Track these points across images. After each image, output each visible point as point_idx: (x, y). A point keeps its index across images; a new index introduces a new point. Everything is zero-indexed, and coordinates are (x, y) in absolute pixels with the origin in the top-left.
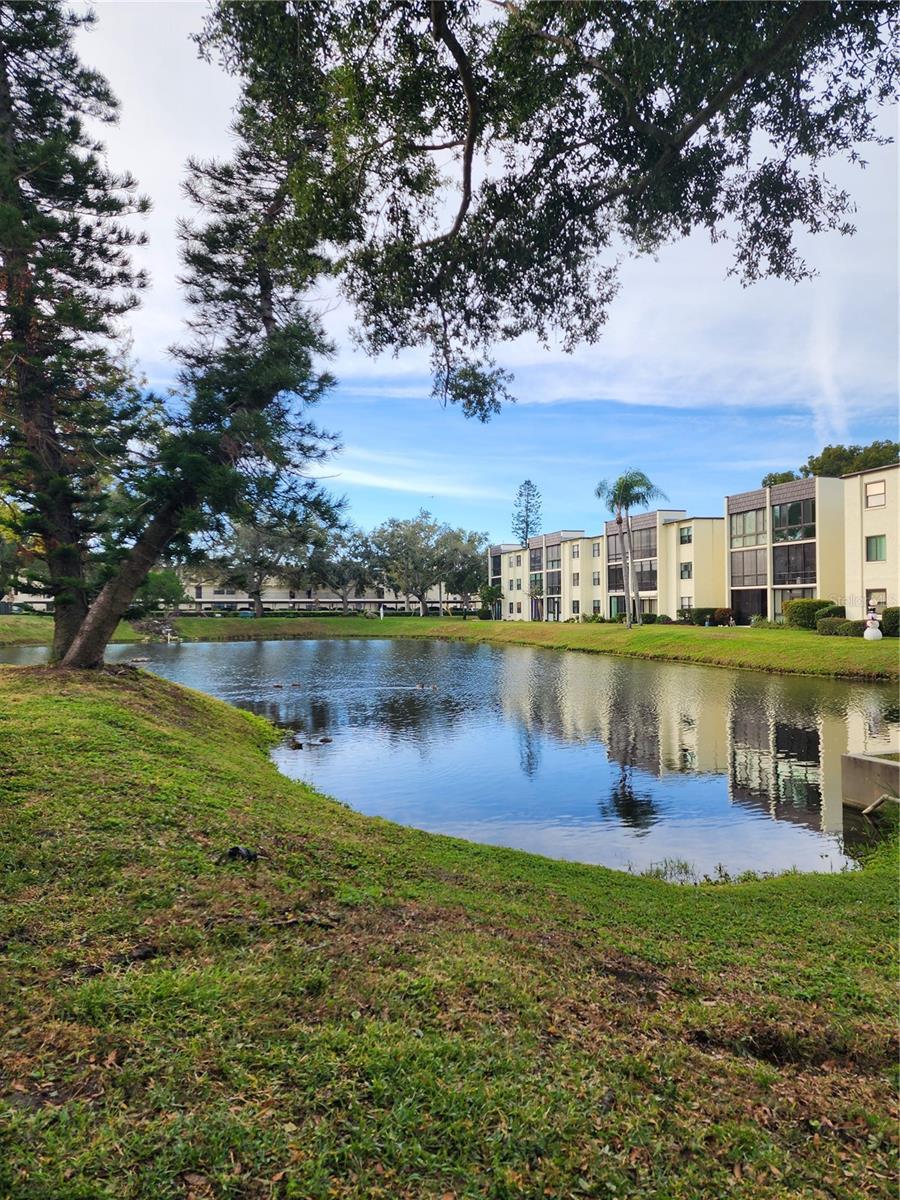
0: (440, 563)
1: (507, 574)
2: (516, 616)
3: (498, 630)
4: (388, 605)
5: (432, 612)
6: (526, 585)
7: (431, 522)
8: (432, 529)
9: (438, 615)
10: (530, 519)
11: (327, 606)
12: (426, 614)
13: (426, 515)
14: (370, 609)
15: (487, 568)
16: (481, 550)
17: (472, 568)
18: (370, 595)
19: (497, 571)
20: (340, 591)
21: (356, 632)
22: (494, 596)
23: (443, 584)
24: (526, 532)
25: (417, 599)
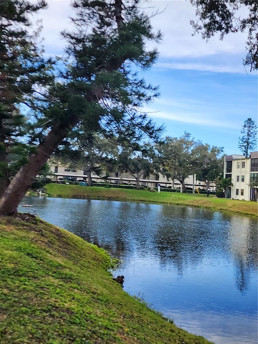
0: (194, 163)
1: (235, 172)
2: (240, 197)
3: (230, 205)
4: (162, 185)
5: (188, 190)
6: (247, 179)
7: (190, 139)
8: (191, 143)
9: (192, 192)
10: (250, 141)
11: (127, 182)
12: (184, 192)
13: (188, 135)
14: (151, 186)
15: (223, 168)
16: (219, 157)
17: (213, 167)
18: (152, 178)
19: (229, 170)
20: (135, 175)
21: (144, 199)
22: (227, 184)
23: (195, 175)
24: (247, 148)
25: (179, 182)
